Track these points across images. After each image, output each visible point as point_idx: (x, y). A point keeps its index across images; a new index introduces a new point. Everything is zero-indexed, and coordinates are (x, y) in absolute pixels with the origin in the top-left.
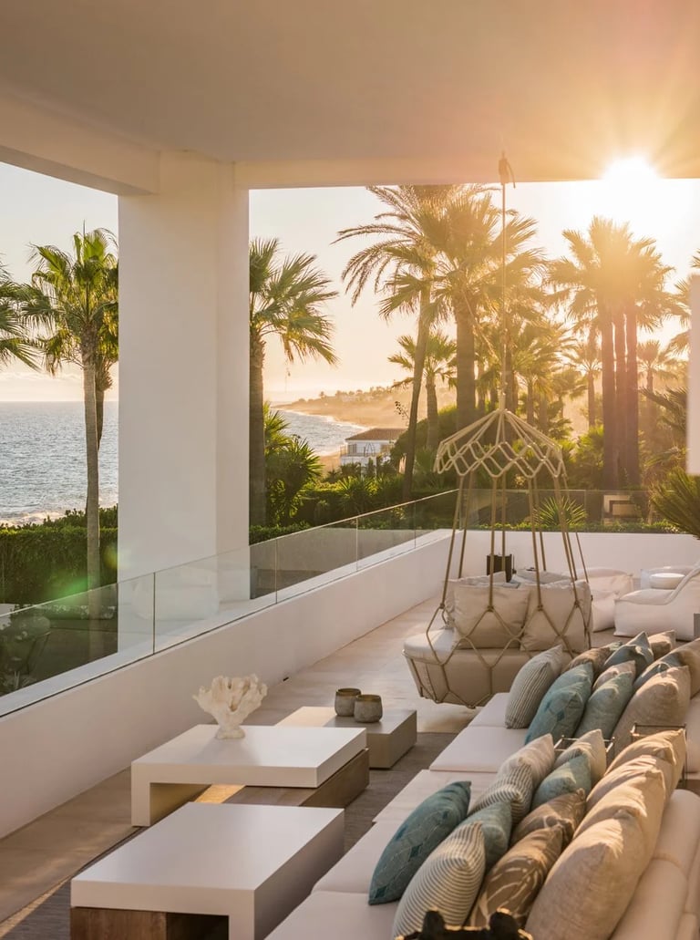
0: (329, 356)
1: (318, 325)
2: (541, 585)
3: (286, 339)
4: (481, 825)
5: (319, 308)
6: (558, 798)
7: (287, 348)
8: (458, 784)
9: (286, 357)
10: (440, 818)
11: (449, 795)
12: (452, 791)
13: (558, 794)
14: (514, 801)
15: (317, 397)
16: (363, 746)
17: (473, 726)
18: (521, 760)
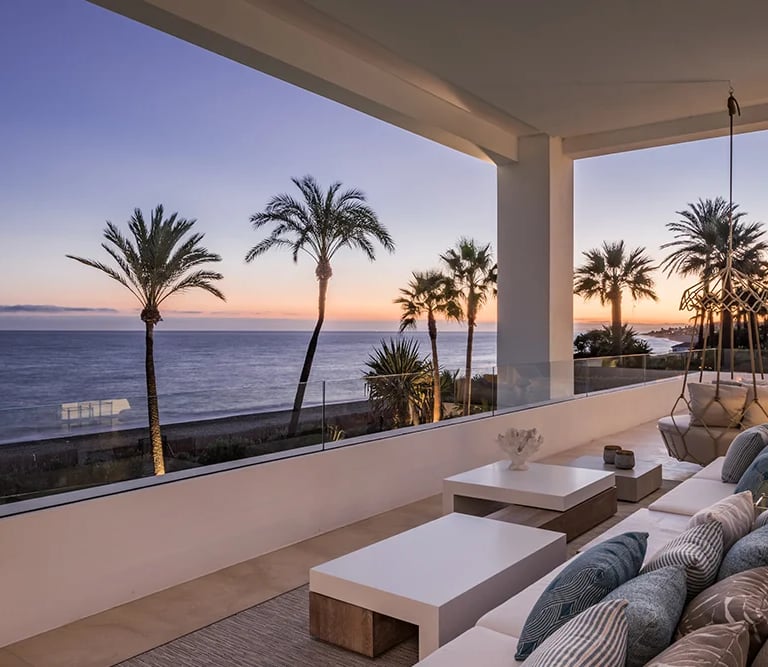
0: (654, 297)
1: (647, 282)
2: (758, 386)
3: (633, 289)
4: (626, 605)
5: (648, 275)
6: (751, 572)
7: (634, 294)
8: (631, 535)
9: (632, 298)
10: (593, 576)
11: (614, 547)
12: (622, 543)
13: (752, 565)
14: (692, 567)
15: (660, 330)
16: (612, 484)
17: (698, 478)
18: (709, 516)
